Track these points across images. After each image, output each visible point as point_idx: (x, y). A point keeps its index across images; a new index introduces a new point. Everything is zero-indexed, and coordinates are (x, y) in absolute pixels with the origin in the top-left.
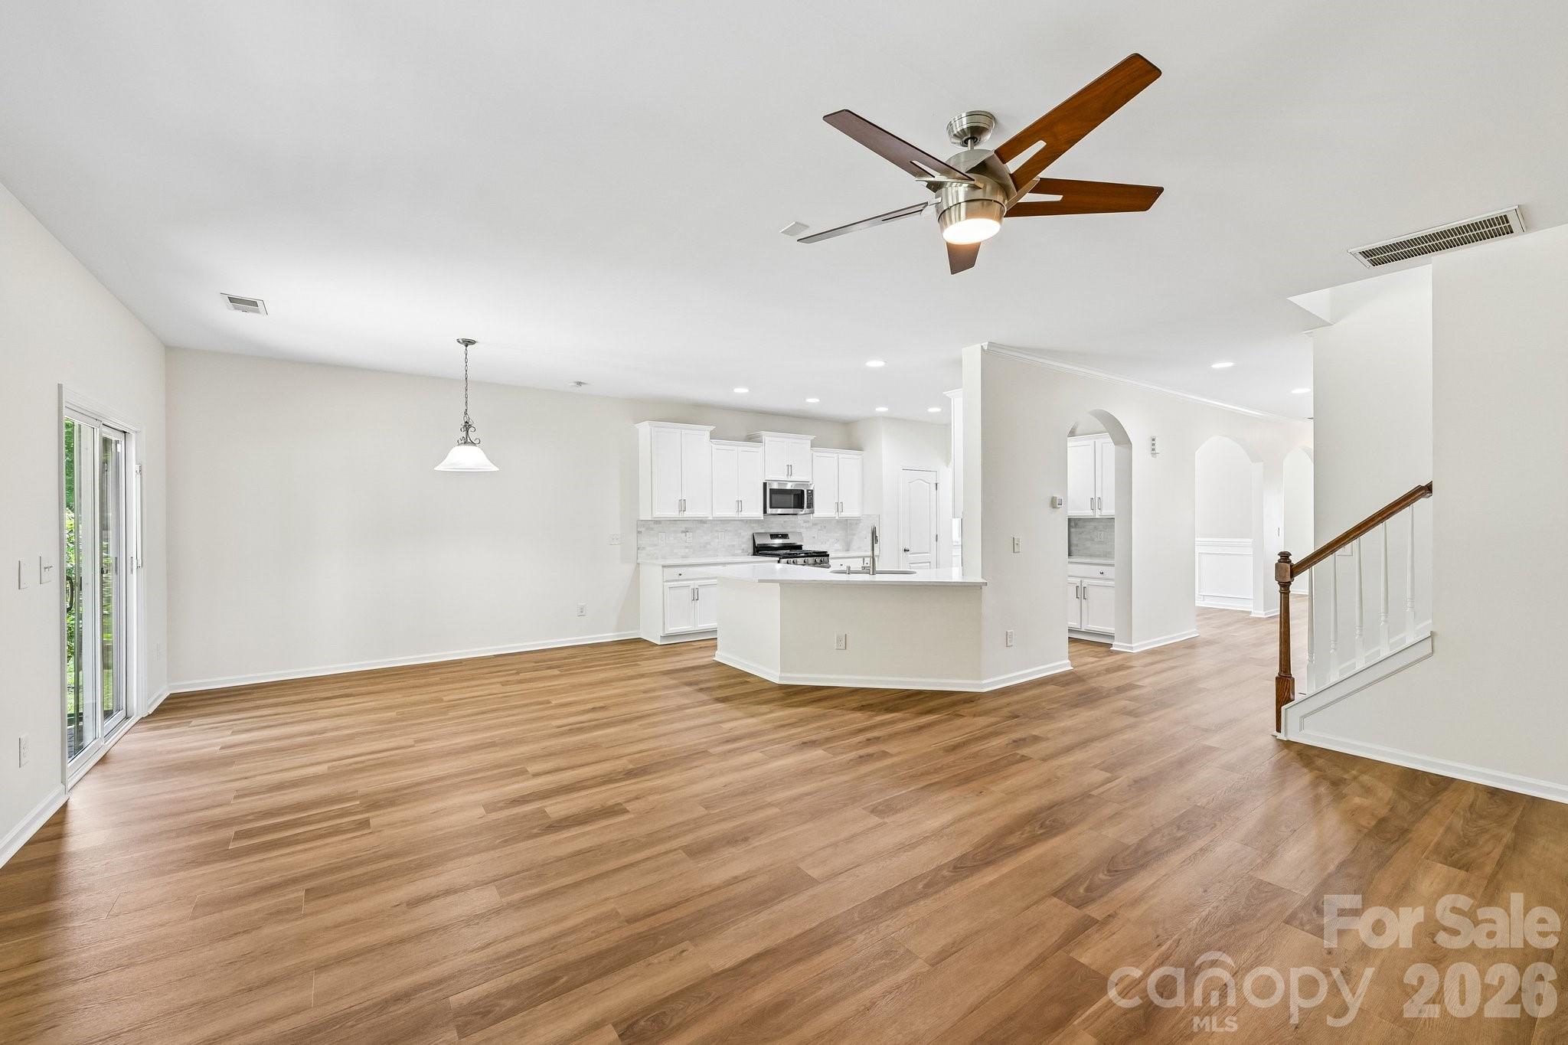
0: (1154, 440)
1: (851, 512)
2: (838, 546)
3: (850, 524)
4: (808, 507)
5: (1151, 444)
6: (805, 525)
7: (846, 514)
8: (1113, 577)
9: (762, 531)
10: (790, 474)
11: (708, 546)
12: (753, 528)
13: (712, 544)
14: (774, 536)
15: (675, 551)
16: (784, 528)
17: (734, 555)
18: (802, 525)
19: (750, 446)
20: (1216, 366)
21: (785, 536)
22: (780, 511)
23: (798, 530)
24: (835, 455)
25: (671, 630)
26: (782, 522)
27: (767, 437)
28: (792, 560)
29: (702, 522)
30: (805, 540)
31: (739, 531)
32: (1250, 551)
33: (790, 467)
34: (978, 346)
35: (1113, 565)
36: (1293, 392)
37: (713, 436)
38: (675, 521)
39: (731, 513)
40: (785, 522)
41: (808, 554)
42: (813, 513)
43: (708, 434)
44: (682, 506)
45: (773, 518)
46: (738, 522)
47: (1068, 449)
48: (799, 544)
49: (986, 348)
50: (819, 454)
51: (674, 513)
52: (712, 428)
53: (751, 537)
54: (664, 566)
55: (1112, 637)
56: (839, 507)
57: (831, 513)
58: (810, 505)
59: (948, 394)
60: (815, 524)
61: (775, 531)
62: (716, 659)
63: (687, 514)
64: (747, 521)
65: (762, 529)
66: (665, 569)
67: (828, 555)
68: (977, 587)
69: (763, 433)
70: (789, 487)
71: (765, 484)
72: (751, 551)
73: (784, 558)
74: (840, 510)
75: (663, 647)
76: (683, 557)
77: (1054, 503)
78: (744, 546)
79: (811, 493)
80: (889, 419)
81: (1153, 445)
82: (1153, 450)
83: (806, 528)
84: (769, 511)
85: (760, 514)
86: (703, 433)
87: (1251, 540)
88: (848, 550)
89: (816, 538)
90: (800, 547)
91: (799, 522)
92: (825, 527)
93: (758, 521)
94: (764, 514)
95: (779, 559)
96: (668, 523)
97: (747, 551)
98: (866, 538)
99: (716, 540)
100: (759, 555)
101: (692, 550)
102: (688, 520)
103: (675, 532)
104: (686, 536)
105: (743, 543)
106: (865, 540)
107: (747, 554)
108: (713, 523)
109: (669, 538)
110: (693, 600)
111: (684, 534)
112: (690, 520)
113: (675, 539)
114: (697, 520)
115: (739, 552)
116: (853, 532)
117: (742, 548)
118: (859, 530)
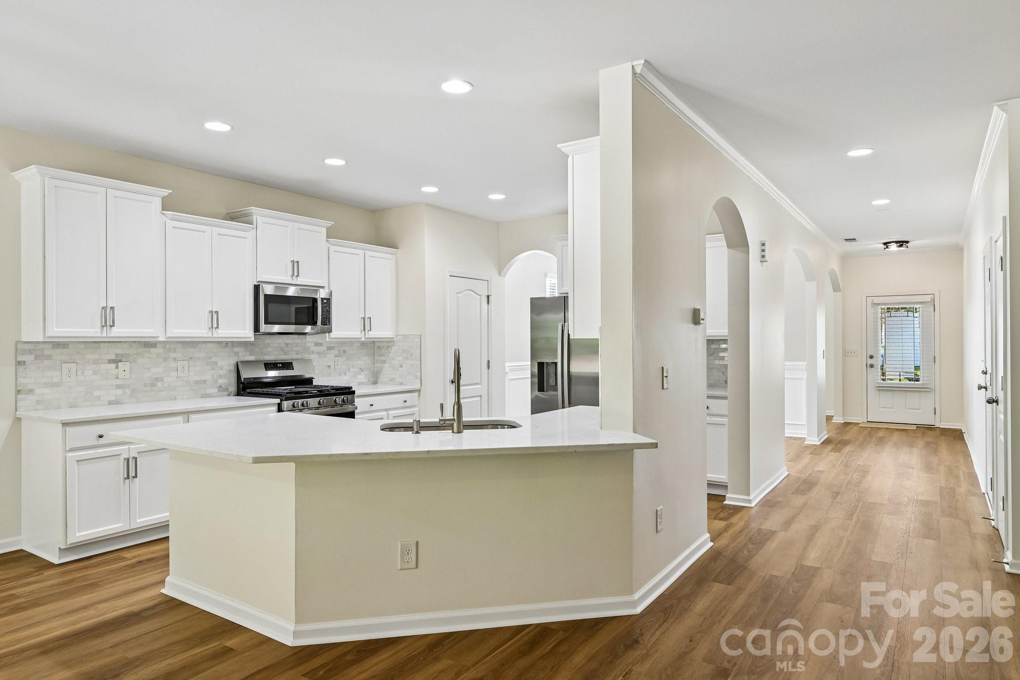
0: (763, 245)
1: (381, 331)
2: (362, 378)
3: (379, 347)
4: (323, 323)
5: (760, 250)
6: (316, 349)
7: (375, 333)
8: (727, 413)
9: (252, 358)
10: (295, 272)
11: (159, 384)
12: (237, 354)
13: (165, 379)
14: (270, 366)
15: (96, 393)
16: (286, 353)
17: (205, 396)
18: (312, 349)
19: (233, 229)
20: (854, 153)
21: (288, 365)
22: (276, 328)
23: (306, 356)
24: (361, 252)
25: (80, 535)
26: (284, 345)
27: (259, 214)
28: (300, 401)
29: (149, 344)
30: (317, 372)
31: (214, 359)
32: (804, 375)
33: (295, 264)
34: (628, 66)
35: (725, 398)
36: (873, 203)
37: (166, 205)
38: (96, 344)
39: (200, 331)
40: (287, 344)
41: (323, 392)
42: (330, 331)
43: (158, 202)
44: (108, 317)
45: (268, 340)
46: (212, 345)
47: (707, 250)
48: (308, 376)
49: (638, 70)
50: (337, 248)
51: (93, 331)
52: (166, 192)
53: (233, 368)
54: (65, 424)
55: (725, 487)
56: (366, 323)
57: (355, 333)
58: (327, 320)
59: (564, 147)
60: (329, 348)
61: (270, 358)
62: (167, 591)
63: (118, 332)
64: (227, 343)
65: (251, 355)
66: (70, 430)
67: (353, 392)
68: (625, 452)
69: (254, 210)
70: (291, 292)
71: (257, 288)
72: (233, 388)
73: (287, 399)
74: (367, 328)
75: (63, 569)
76: (110, 403)
77: (696, 318)
78: (221, 381)
79: (327, 302)
80: (434, 207)
81: (763, 251)
82: (763, 257)
83: (319, 353)
84: (264, 328)
85: (247, 333)
86: (153, 197)
87: (805, 363)
88: (375, 383)
89: (332, 367)
90: (309, 381)
91: (308, 345)
92: (345, 352)
93: (245, 344)
94: (255, 332)
95: (281, 401)
96: (82, 346)
97: (227, 390)
98: (401, 367)
99: (174, 374)
100: (247, 395)
101: (128, 391)
102: (121, 342)
103: (96, 362)
104: (117, 368)
105: (220, 377)
106: (400, 369)
107: (227, 393)
108: (167, 346)
109: (83, 373)
110: (125, 478)
111: (114, 365)
112: (125, 342)
113: (95, 373)
114: (139, 342)
115: (214, 391)
116: (383, 358)
117: (218, 385)
118: (391, 355)
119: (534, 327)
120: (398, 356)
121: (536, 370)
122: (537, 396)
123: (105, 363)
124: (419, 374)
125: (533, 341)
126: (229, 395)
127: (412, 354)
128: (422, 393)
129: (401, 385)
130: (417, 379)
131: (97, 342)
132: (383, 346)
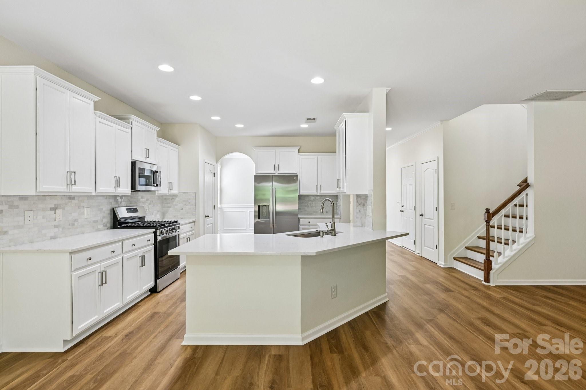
2: (158, 216)
3: (166, 199)
6: (142, 200)
10: (147, 155)
11: (76, 224)
13: (79, 220)
14: (129, 210)
15: (44, 232)
18: (140, 200)
19: (123, 126)
21: (135, 210)
22: (144, 188)
23: (139, 204)
24: (168, 146)
25: (80, 327)
27: (133, 119)
29: (71, 197)
33: (147, 151)
38: (44, 197)
39: (111, 188)
42: (160, 190)
43: (92, 104)
46: (100, 198)
50: (161, 143)
51: (60, 188)
52: (96, 98)
54: (72, 253)
56: (170, 186)
57: (165, 191)
60: (147, 200)
63: (75, 189)
65: (117, 204)
66: (73, 256)
69: (132, 116)
70: (146, 167)
71: (133, 164)
72: (109, 225)
74: (170, 188)
78: (104, 221)
83: (143, 202)
84: (138, 187)
85: (127, 190)
86: (91, 100)
89: (148, 210)
91: (139, 198)
92: (152, 202)
93: (124, 197)
94: (131, 190)
95: (156, 230)
96: (36, 198)
97: (106, 226)
98: (182, 209)
99: (83, 216)
100: (123, 228)
101: (61, 229)
102: (57, 196)
103: (44, 210)
104: (55, 213)
105: (104, 217)
106: (181, 210)
107: (106, 228)
108: (80, 198)
109: (37, 218)
110: (99, 285)
111: (53, 212)
112: (59, 196)
113: (44, 217)
114: (66, 196)
115: (101, 227)
116: (168, 205)
117: (103, 223)
118: (174, 203)
119: (256, 189)
120: (180, 204)
121: (257, 209)
122: (258, 221)
123: (49, 210)
124: (194, 213)
125: (255, 196)
126: (108, 229)
127: (190, 203)
128: (196, 223)
129: (181, 219)
130: (193, 215)
131: (44, 195)
132: (169, 199)
